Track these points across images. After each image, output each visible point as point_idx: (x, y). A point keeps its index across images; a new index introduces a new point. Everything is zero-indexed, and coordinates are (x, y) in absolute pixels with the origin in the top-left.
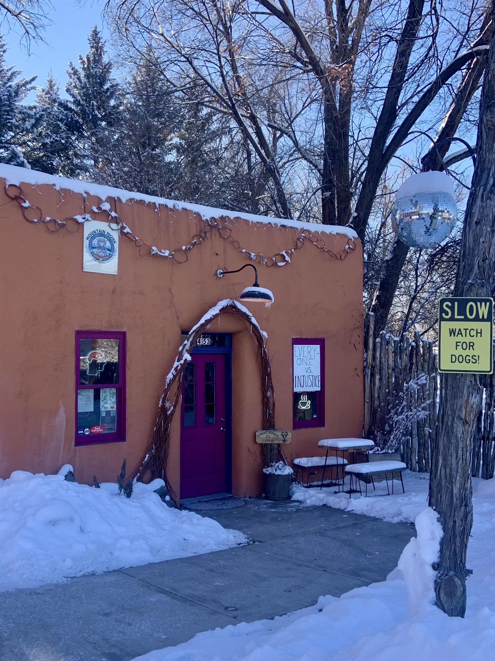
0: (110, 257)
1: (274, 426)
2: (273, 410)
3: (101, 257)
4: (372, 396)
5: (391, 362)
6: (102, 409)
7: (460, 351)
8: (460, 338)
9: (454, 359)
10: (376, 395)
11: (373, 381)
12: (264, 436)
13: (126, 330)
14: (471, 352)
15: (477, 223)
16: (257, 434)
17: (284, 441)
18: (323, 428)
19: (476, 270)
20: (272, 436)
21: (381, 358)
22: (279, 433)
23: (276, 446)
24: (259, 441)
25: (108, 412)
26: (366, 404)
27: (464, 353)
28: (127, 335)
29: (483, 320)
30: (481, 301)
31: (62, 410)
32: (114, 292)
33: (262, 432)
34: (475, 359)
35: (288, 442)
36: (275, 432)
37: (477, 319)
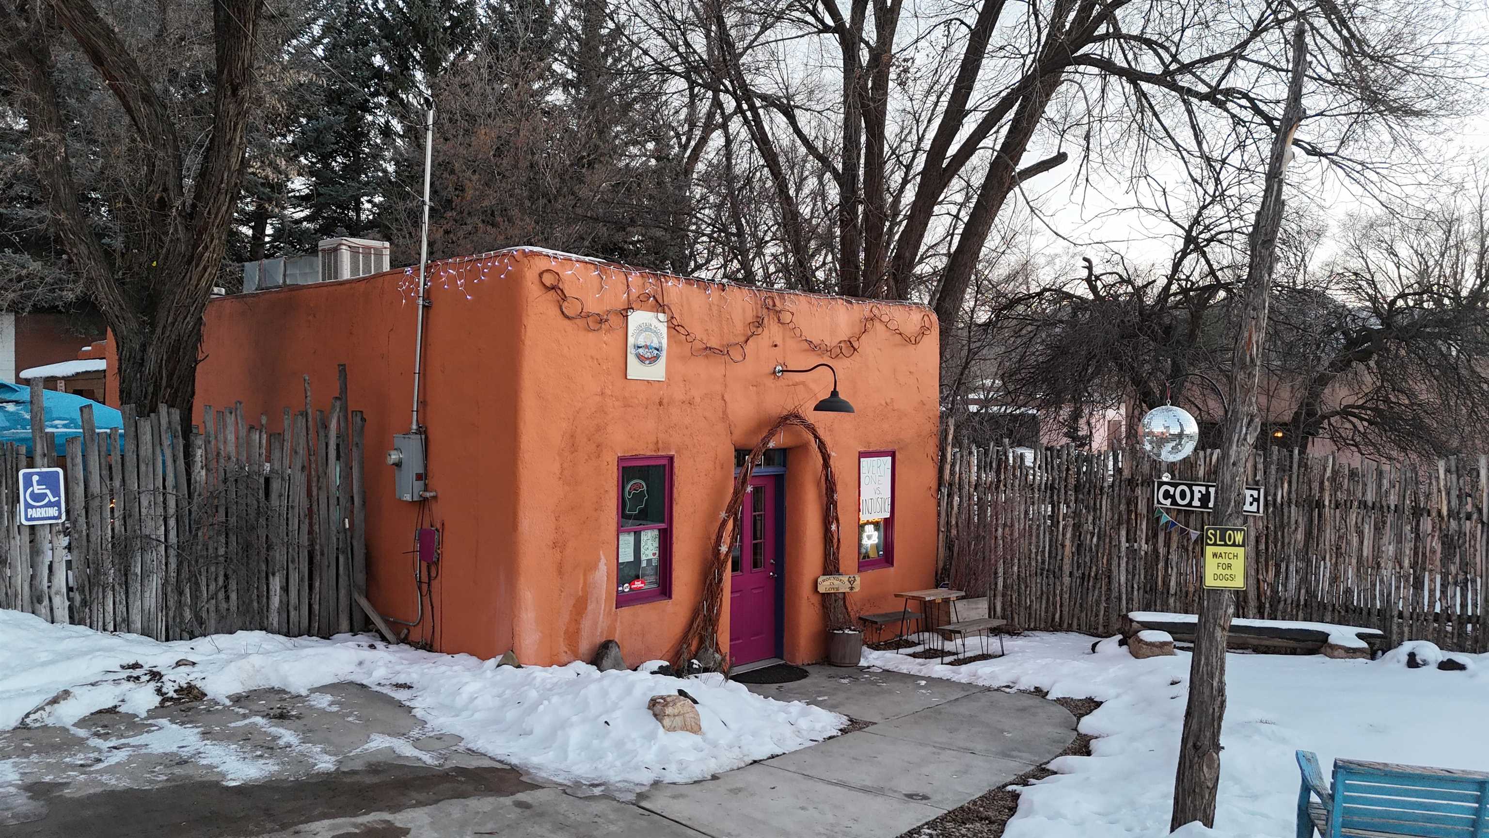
0: (656, 358)
1: (838, 571)
2: (838, 548)
3: (648, 359)
4: (948, 523)
5: (974, 478)
6: (643, 557)
7: (1220, 571)
8: (1220, 560)
9: (1216, 577)
10: (954, 522)
11: (950, 503)
12: (827, 583)
13: (672, 453)
14: (1228, 572)
15: (1234, 464)
16: (819, 580)
17: (852, 588)
18: (892, 569)
19: (1232, 503)
20: (836, 582)
21: (961, 474)
22: (845, 579)
23: (841, 596)
24: (821, 589)
25: (649, 561)
26: (941, 534)
27: (1224, 572)
28: (675, 460)
29: (1239, 546)
30: (1237, 530)
31: (603, 561)
32: (661, 404)
33: (825, 577)
34: (1232, 578)
35: (857, 589)
36: (841, 577)
37: (1234, 545)
